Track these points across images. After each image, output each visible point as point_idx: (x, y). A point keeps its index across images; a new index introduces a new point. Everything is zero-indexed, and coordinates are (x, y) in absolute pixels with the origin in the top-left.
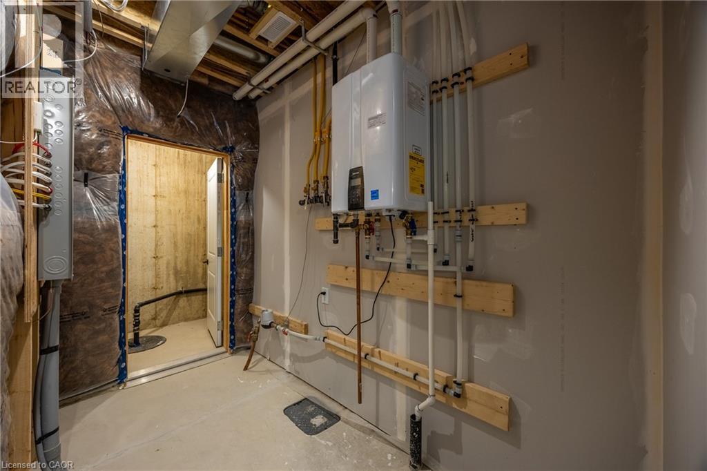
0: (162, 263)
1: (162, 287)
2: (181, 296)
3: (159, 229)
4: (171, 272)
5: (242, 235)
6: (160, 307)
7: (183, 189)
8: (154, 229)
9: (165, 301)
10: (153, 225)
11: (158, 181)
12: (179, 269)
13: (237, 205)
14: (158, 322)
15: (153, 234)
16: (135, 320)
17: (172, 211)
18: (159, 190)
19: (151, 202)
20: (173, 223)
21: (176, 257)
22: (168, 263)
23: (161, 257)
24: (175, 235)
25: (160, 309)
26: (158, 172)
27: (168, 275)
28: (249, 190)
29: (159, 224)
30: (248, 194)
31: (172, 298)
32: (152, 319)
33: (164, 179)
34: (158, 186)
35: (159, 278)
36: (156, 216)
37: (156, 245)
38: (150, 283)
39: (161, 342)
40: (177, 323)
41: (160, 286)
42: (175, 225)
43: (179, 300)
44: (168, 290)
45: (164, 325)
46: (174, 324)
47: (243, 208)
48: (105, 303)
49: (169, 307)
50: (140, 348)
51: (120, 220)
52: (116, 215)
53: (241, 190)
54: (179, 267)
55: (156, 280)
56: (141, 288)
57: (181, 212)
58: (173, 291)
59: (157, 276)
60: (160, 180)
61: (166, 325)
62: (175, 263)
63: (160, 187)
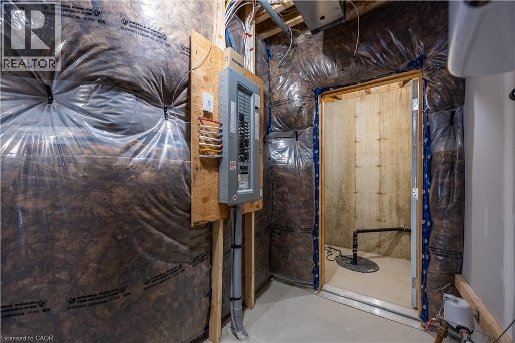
0: (386, 198)
1: (385, 221)
2: (404, 233)
3: (382, 169)
4: (394, 208)
5: (440, 173)
6: (384, 238)
7: (405, 128)
8: (378, 168)
9: (388, 233)
10: (377, 165)
11: (382, 126)
12: (401, 207)
13: (432, 133)
14: (382, 251)
15: (378, 173)
16: (354, 242)
17: (395, 152)
18: (382, 134)
19: (376, 145)
20: (395, 162)
21: (398, 195)
22: (391, 200)
23: (385, 194)
24: (397, 174)
25: (384, 240)
26: (382, 117)
27: (391, 211)
28: (453, 107)
29: (382, 164)
30: (453, 113)
31: (395, 233)
32: (377, 246)
33: (387, 123)
34: (382, 130)
35: (382, 211)
36: (380, 157)
37: (381, 182)
38: (375, 215)
39: (372, 270)
40: (399, 258)
41: (384, 219)
42: (397, 164)
43: (401, 236)
44: (391, 224)
45: (386, 255)
46: (396, 257)
47: (442, 135)
48: (302, 224)
49: (391, 240)
50: (355, 267)
51: (314, 162)
52: (311, 159)
53: (437, 111)
54: (401, 203)
55: (380, 213)
56: (368, 217)
57: (403, 151)
58: (396, 227)
59: (381, 210)
60: (383, 125)
61: (389, 256)
62: (398, 200)
63: (384, 131)
